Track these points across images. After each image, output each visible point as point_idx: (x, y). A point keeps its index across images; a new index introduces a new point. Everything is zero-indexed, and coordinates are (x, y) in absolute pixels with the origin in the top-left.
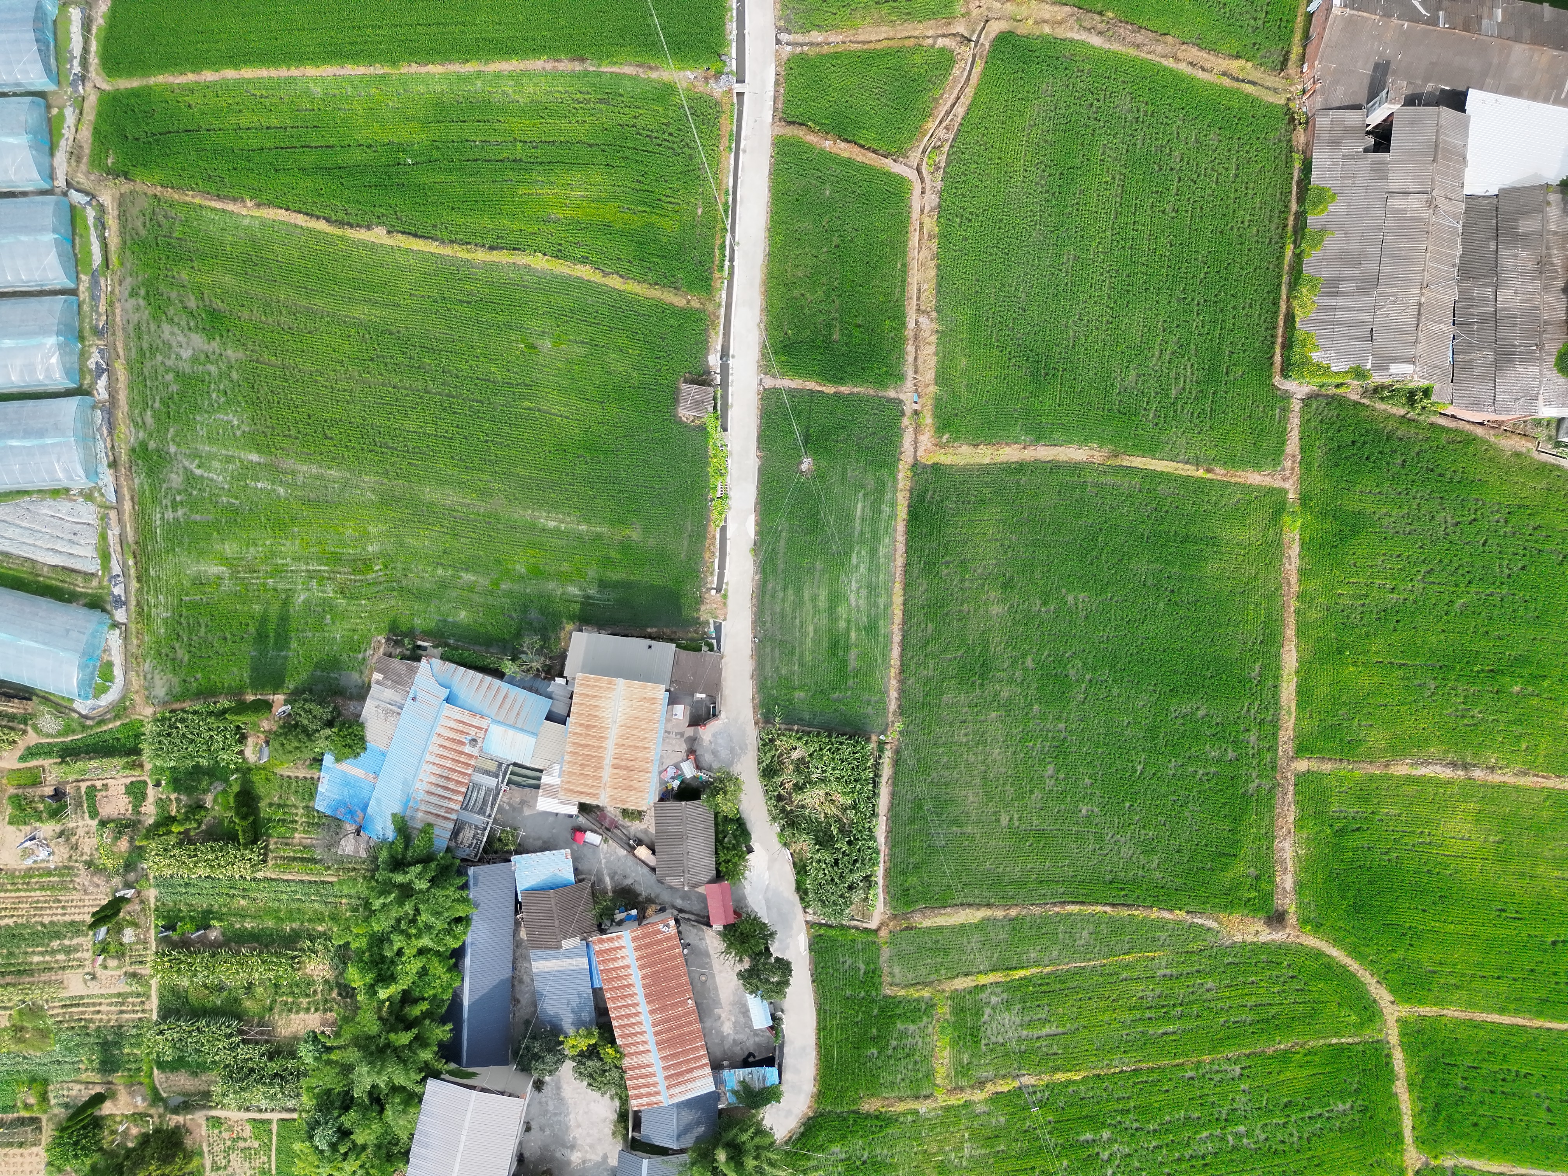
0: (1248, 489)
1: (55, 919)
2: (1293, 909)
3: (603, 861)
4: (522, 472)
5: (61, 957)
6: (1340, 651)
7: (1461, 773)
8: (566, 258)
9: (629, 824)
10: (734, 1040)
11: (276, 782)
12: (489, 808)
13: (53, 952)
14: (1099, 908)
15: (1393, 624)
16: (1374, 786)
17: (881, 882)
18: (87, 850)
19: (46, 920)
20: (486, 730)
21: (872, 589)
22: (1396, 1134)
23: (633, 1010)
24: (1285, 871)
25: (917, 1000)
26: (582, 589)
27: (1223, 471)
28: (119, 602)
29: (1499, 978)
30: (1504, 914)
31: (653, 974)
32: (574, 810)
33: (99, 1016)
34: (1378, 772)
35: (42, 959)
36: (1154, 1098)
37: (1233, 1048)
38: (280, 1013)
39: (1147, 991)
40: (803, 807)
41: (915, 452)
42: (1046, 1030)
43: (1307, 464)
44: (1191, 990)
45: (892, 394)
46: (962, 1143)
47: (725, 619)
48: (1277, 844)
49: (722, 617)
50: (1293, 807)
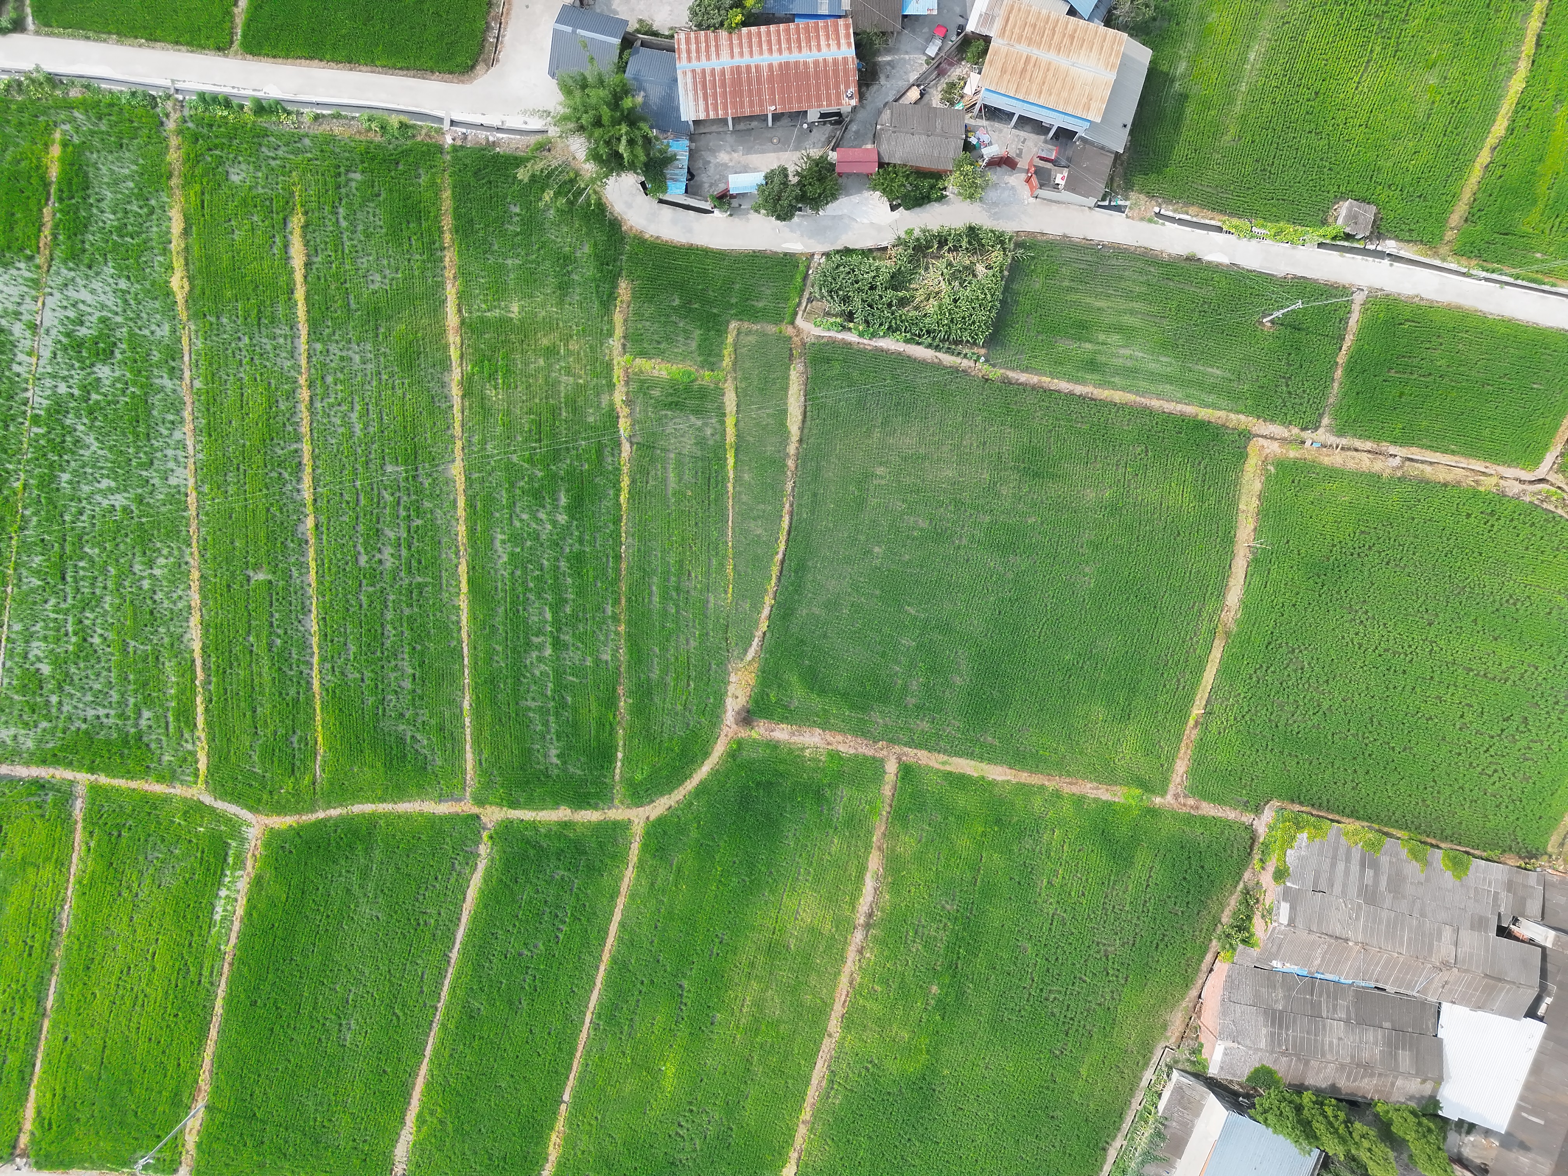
0: (1171, 760)
2: (754, 734)
3: (907, 57)
4: (1310, 35)
6: (998, 821)
7: (861, 922)
8: (1516, 112)
10: (709, 162)
14: (782, 547)
15: (1018, 878)
16: (862, 834)
17: (840, 336)
21: (1130, 372)
22: (518, 801)
23: (775, 48)
24: (792, 733)
25: (720, 354)
26: (1183, 76)
27: (1193, 736)
29: (656, 927)
30: (718, 941)
31: (807, 74)
32: (971, 27)
34: (874, 839)
37: (628, 656)
39: (696, 580)
40: (927, 269)
41: (1262, 436)
42: (672, 475)
43: (1189, 820)
44: (690, 624)
45: (1326, 421)
46: (574, 375)
47: (1127, 217)
48: (818, 731)
49: (1130, 214)
50: (852, 751)
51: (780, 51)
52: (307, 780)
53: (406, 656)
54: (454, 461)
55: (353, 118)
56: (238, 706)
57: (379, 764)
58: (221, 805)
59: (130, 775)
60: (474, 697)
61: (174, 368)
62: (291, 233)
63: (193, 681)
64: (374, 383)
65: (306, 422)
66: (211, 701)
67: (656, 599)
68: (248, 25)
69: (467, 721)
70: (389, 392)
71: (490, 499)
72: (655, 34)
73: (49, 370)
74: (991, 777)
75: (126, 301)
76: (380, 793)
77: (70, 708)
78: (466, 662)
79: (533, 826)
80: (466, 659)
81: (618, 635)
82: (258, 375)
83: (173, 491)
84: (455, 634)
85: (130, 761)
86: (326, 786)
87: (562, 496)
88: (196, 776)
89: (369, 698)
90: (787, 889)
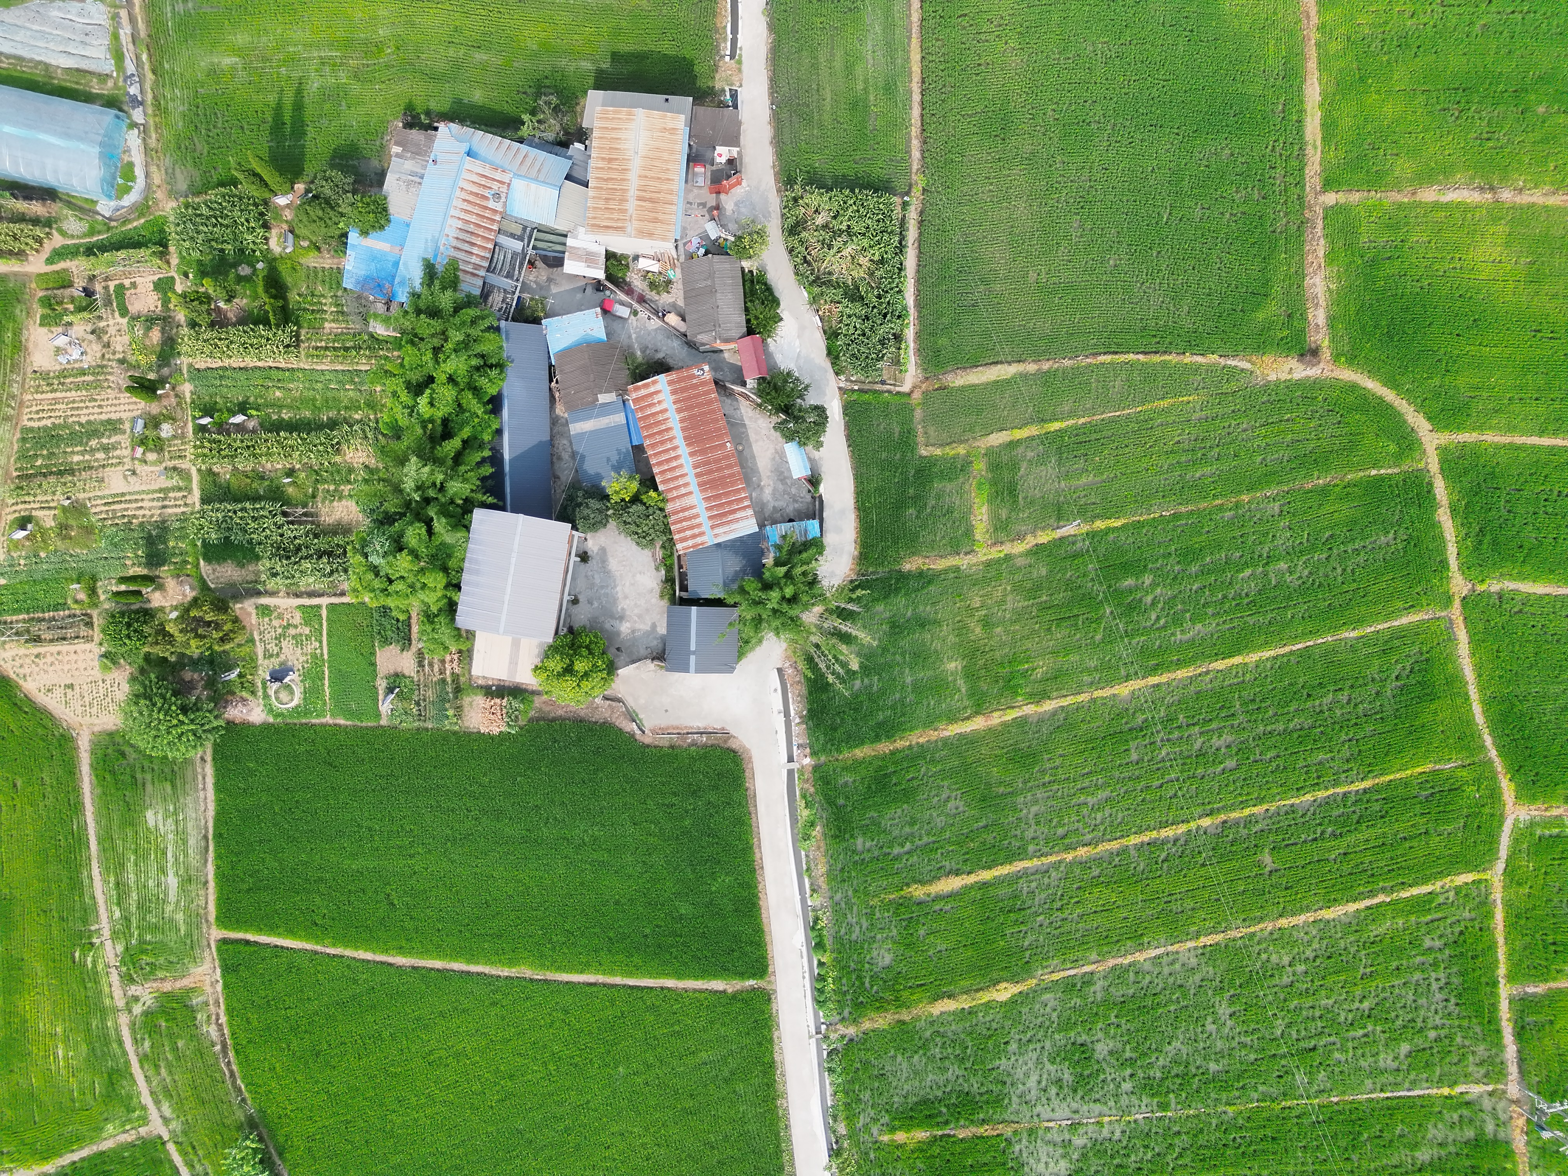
1: (92, 418)
2: (1326, 343)
3: (634, 336)
5: (100, 455)
6: (1362, 81)
7: (1490, 196)
9: (657, 298)
10: (774, 508)
11: (302, 274)
12: (517, 272)
13: (93, 451)
14: (1131, 356)
15: (1415, 50)
16: (1402, 214)
17: (912, 345)
18: (119, 348)
19: (83, 420)
20: (509, 185)
22: (1441, 562)
23: (673, 454)
24: (1316, 305)
25: (955, 457)
26: (594, 62)
28: (136, 102)
29: (1537, 399)
30: (1539, 335)
31: (690, 418)
32: (601, 275)
33: (141, 512)
34: (1406, 200)
35: (81, 458)
36: (1196, 539)
37: (1273, 486)
38: (323, 502)
39: (1183, 435)
40: (830, 273)
42: (1084, 480)
44: (1227, 430)
46: (1005, 596)
47: (741, 86)
48: (1308, 281)
49: (738, 84)
50: (1322, 242)
52: (1464, 773)
53: (1317, 702)
54: (1114, 695)
55: (807, 856)
56: (1402, 856)
57: (1433, 707)
58: (1503, 852)
59: (1492, 947)
60: (1344, 628)
61: (1084, 983)
62: (929, 895)
63: (1389, 904)
64: (1056, 787)
65: (1107, 846)
66: (1403, 883)
67: (1208, 470)
68: (742, 975)
69: (1369, 630)
70: (1060, 771)
71: (1144, 652)
72: (669, 580)
73: (1111, 1103)
74: (1318, 99)
75: (1029, 1041)
76: (1459, 701)
77: (1437, 1018)
78: (1311, 643)
79: (1462, 541)
80: (1308, 644)
81: (1253, 498)
82: (1073, 901)
83: (1203, 960)
84: (1285, 659)
85: (1479, 948)
86: (1465, 754)
87: (1127, 583)
88: (1480, 881)
89: (1369, 728)
90: (1473, 277)
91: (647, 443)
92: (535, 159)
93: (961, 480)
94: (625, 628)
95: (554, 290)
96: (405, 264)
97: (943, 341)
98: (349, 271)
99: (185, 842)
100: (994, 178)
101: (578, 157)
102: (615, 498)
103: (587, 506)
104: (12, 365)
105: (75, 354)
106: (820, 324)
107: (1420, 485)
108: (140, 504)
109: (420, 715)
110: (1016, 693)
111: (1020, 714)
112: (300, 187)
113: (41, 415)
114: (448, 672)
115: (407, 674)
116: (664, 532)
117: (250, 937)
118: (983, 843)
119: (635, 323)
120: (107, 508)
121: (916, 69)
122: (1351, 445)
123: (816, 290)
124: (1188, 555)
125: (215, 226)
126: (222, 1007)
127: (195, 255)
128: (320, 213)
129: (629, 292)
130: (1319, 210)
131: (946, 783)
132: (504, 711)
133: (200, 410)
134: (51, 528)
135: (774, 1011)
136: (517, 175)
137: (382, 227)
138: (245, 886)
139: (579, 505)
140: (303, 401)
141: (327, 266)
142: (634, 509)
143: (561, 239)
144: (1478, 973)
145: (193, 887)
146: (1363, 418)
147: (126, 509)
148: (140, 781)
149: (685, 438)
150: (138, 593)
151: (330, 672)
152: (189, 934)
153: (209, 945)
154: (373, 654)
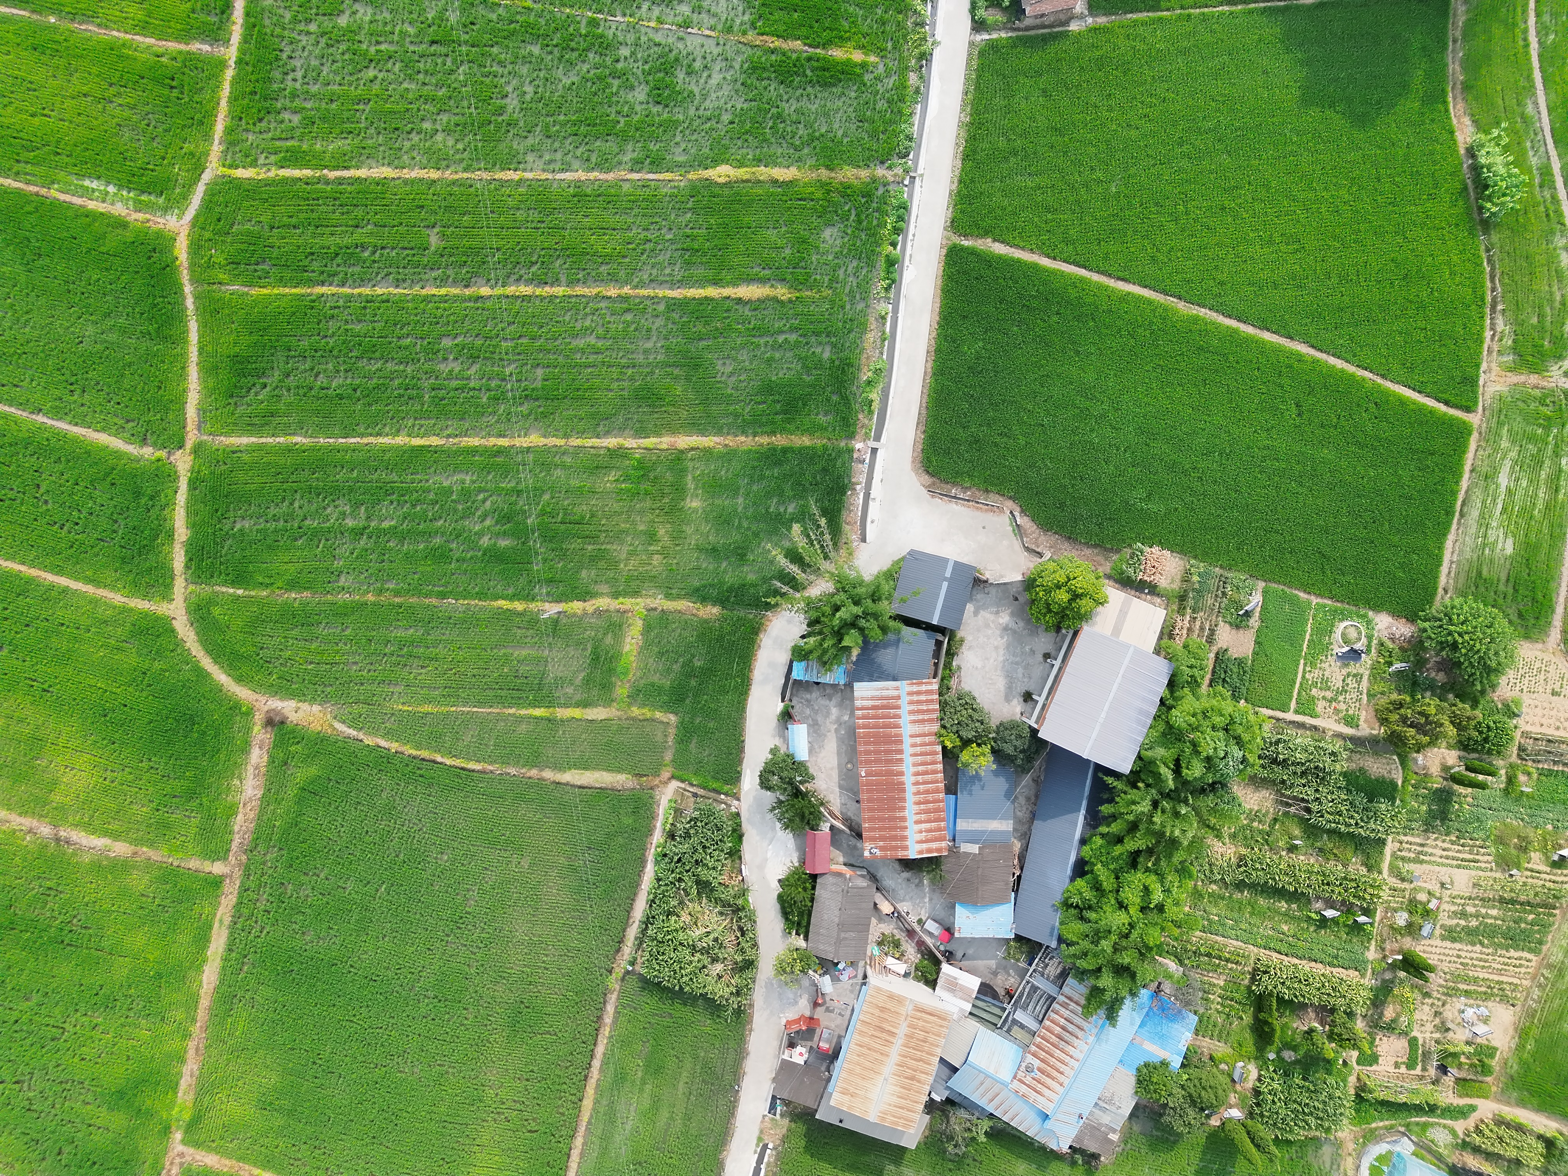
0: (219, 1151)
1: (1470, 948)
2: (256, 729)
3: (927, 900)
5: (1470, 909)
6: (159, 976)
7: (61, 833)
9: (895, 932)
10: (830, 700)
11: (1233, 1038)
12: (1027, 990)
13: (1477, 916)
14: (449, 762)
15: (101, 993)
16: (151, 836)
17: (659, 825)
18: (1426, 1008)
19: (1478, 948)
20: (1015, 1077)
21: (611, 1117)
22: (195, 489)
23: (920, 778)
24: (257, 768)
25: (643, 706)
29: (63, 624)
30: (46, 686)
31: (894, 809)
32: (945, 968)
33: (1446, 845)
34: (145, 849)
35: (1489, 912)
36: (429, 569)
37: (341, 602)
38: (1267, 812)
40: (721, 914)
42: (524, 653)
43: (157, 1167)
44: (373, 667)
46: (628, 559)
47: (764, 1116)
48: (260, 793)
49: (767, 1119)
50: (236, 828)
51: (917, 783)
52: (221, 276)
53: (349, 381)
54: (545, 436)
55: (882, 353)
56: (301, 211)
57: (237, 349)
58: (200, 189)
59: (233, 99)
60: (305, 447)
61: (642, 163)
62: (772, 286)
63: (326, 167)
64: (624, 361)
65: (586, 291)
66: (307, 184)
67: (400, 633)
68: (973, 252)
69: (281, 440)
70: (615, 376)
71: (505, 473)
72: (950, 654)
73: (644, 39)
74: (206, 968)
75: (709, 119)
76: (209, 348)
77: (304, 43)
78: (341, 440)
79: (170, 504)
80: (344, 440)
81: (363, 595)
82: (633, 246)
83: (520, 157)
84: (369, 430)
85: (246, 101)
86: (217, 296)
87: (507, 543)
88: (230, 167)
89: (305, 344)
90: (97, 759)
91: (942, 795)
92: (983, 1096)
93: (643, 681)
94: (1005, 618)
95: (993, 963)
96: (1132, 1024)
97: (628, 821)
98: (1189, 1031)
99: (1482, 516)
100: (540, 967)
101: (941, 1088)
102: (987, 749)
103: (1016, 748)
104: (1533, 1017)
105: (1470, 1013)
106: (743, 867)
107: (199, 567)
108: (1445, 853)
109: (1225, 583)
110: (639, 462)
111: (641, 441)
112: (1215, 1122)
113: (1518, 962)
114: (1188, 618)
115: (1227, 625)
116: (946, 703)
117: (1442, 407)
118: (707, 323)
119: (923, 912)
120: (1477, 857)
121: (590, 1091)
122: (255, 623)
123: (740, 902)
124: (440, 556)
125: (1307, 1105)
126: (1486, 346)
127: (1331, 1080)
128: (1203, 1093)
129: (921, 944)
130: (232, 858)
131: (729, 391)
132: (1142, 567)
133: (1364, 930)
134: (1535, 851)
135: (951, 209)
136: (1005, 1085)
137: (1146, 1065)
138: (1436, 458)
139: (1023, 751)
140: (1262, 915)
141: (1207, 1039)
142: (971, 735)
143: (975, 1012)
144: (253, 78)
145: (1484, 470)
146: (237, 647)
147: (1459, 851)
148: (1511, 585)
149: (904, 790)
150: (1468, 769)
151: (1301, 646)
152: (1500, 424)
153: (1484, 410)
154: (1255, 653)
